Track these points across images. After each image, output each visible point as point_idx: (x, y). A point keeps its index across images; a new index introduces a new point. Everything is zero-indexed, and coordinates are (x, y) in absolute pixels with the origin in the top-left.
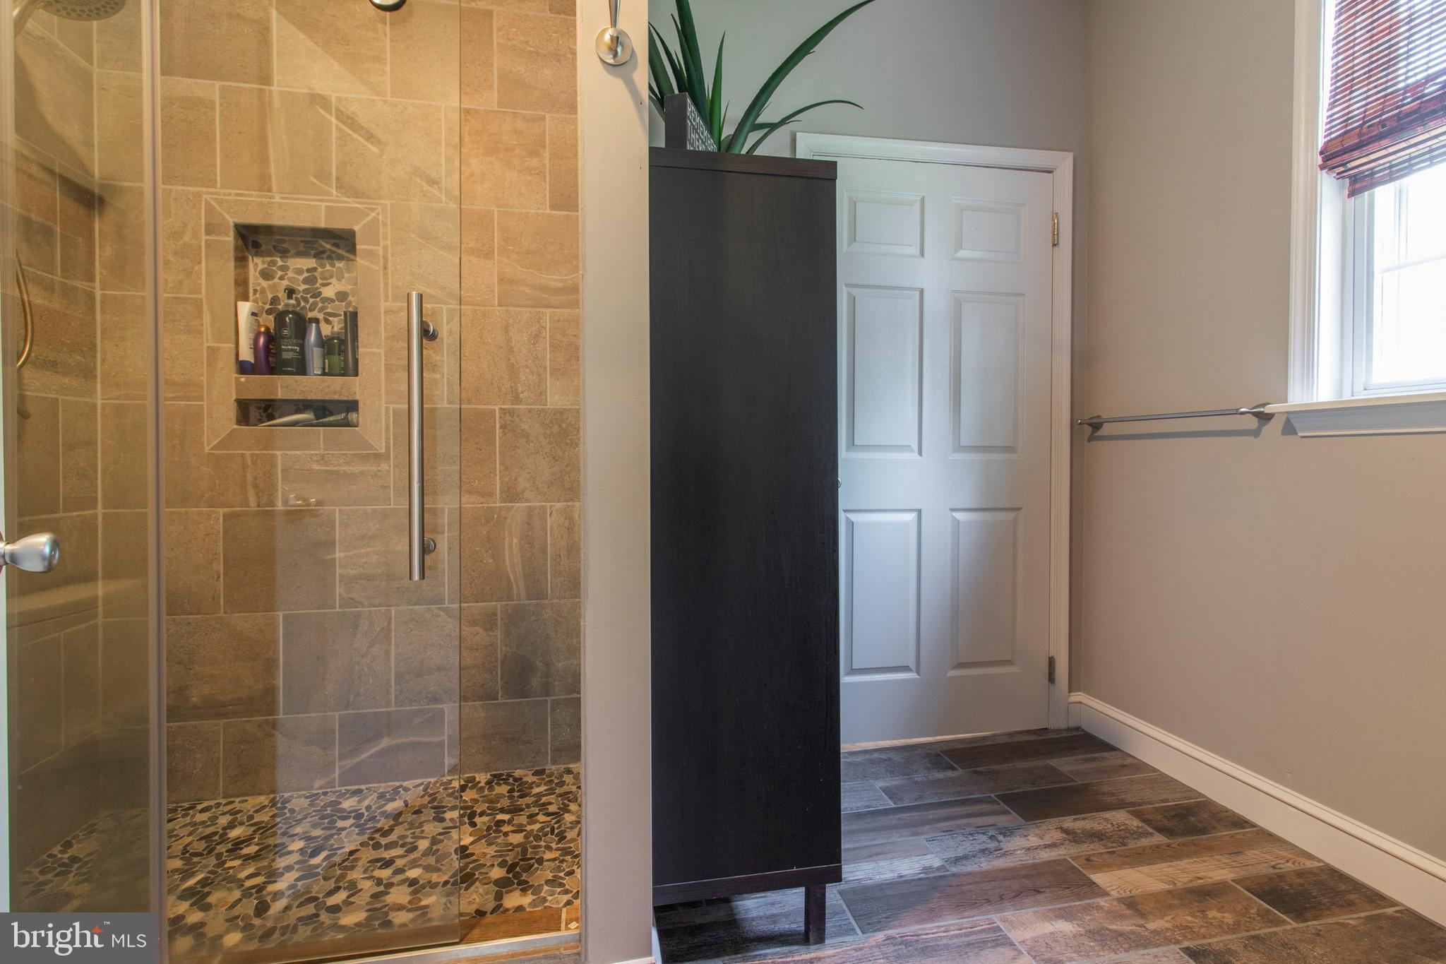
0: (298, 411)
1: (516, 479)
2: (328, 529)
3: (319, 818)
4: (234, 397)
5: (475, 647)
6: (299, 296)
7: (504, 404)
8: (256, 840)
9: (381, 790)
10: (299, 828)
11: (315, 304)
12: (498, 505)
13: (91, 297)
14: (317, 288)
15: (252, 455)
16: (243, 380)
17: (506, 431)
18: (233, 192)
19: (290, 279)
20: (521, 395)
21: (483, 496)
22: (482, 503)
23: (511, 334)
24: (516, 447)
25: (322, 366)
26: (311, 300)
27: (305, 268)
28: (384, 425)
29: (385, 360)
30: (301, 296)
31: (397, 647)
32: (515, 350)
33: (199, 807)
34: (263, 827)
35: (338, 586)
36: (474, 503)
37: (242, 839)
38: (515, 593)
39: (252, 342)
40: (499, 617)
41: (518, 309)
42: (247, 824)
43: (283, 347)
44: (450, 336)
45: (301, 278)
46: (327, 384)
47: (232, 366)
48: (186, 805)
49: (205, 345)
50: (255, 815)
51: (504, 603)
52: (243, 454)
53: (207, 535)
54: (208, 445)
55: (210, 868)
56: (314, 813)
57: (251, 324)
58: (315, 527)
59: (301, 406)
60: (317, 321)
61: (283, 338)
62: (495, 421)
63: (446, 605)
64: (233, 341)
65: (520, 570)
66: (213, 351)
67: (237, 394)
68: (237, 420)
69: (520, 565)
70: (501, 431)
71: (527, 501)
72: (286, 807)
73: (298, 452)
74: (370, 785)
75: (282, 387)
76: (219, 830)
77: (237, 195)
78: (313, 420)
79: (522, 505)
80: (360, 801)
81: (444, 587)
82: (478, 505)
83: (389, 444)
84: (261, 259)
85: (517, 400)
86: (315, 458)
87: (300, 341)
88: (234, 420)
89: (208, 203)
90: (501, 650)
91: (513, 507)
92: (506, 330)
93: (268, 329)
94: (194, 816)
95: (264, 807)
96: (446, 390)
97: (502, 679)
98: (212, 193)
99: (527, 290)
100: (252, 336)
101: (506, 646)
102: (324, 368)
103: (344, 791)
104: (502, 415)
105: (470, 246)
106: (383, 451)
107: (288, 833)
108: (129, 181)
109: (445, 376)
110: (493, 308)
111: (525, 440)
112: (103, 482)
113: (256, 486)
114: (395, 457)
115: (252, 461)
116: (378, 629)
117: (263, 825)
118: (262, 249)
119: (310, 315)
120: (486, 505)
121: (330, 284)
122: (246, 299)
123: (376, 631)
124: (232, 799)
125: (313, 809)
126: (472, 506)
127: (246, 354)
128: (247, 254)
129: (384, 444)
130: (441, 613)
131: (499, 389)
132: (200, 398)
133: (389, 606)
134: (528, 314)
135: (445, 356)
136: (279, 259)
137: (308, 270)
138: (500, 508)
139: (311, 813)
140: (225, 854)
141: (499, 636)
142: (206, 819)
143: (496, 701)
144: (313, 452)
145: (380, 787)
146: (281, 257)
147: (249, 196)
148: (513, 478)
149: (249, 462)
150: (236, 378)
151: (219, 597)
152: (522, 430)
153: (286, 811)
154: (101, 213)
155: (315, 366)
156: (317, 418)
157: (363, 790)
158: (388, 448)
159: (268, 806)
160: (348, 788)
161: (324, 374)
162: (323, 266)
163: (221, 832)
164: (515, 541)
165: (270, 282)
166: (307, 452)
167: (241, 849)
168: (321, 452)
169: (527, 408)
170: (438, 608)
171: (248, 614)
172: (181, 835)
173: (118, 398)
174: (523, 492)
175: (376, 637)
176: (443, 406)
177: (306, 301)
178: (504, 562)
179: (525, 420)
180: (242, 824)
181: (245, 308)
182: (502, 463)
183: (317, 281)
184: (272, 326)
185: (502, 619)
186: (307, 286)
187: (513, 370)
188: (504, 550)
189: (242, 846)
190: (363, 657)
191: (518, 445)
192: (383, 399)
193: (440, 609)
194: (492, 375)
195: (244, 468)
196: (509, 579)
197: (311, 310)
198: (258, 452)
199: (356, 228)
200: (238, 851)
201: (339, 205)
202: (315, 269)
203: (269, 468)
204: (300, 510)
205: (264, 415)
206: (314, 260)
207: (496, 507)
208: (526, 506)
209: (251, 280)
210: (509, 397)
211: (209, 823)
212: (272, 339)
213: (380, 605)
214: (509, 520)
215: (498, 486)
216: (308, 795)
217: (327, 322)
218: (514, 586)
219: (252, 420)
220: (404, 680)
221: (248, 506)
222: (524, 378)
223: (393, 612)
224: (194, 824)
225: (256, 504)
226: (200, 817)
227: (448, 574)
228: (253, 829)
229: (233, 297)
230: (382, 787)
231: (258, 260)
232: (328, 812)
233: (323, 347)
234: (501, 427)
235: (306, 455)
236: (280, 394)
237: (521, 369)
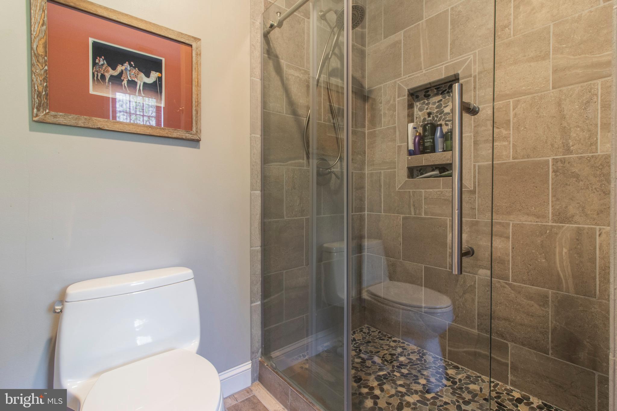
0: (433, 170)
1: (566, 207)
2: (444, 228)
3: (436, 372)
4: (406, 166)
5: (531, 314)
6: (434, 115)
7: (556, 155)
8: (408, 367)
9: (469, 373)
10: (426, 372)
11: (441, 117)
12: (550, 224)
13: (364, 133)
14: (442, 109)
15: (413, 192)
16: (410, 158)
17: (558, 174)
18: (407, 76)
19: (430, 109)
20: (572, 148)
21: (538, 218)
22: (537, 222)
23: (563, 106)
24: (567, 184)
25: (442, 147)
26: (439, 116)
27: (437, 101)
28: (472, 175)
29: (474, 139)
30: (435, 115)
31: (479, 298)
32: (567, 116)
33: (393, 339)
34: (412, 363)
35: (448, 258)
36: (531, 221)
37: (403, 363)
38: (564, 286)
39: (413, 141)
40: (550, 299)
41: (570, 87)
42: (407, 357)
43: (425, 141)
44: (515, 117)
45: (435, 106)
46: (444, 156)
47: (406, 152)
48: (389, 336)
49: (397, 145)
50: (411, 354)
51: (554, 291)
52: (409, 191)
53: (397, 225)
54: (398, 187)
55: (389, 371)
56: (434, 368)
57: (413, 132)
58: (438, 227)
59: (434, 168)
60: (441, 125)
61: (425, 136)
62: (549, 168)
63: (510, 282)
64: (406, 142)
65: (570, 271)
66: (399, 147)
67: (408, 165)
68: (408, 176)
69: (569, 267)
70: (554, 174)
71: (576, 223)
72: (423, 358)
73: (431, 190)
74: (464, 367)
75: (425, 160)
76: (397, 354)
77: (409, 76)
78: (438, 174)
79: (571, 225)
80: (457, 374)
81: (509, 271)
82: (535, 223)
83: (476, 185)
84: (419, 102)
85: (568, 151)
86: (438, 193)
87: (432, 137)
88: (406, 177)
89: (399, 85)
90: (552, 322)
91: (563, 226)
92: (559, 104)
93: (420, 134)
94: (390, 342)
95: (415, 352)
96: (511, 151)
97: (552, 342)
98: (400, 80)
99: (579, 71)
100: (413, 138)
101: (556, 321)
102: (444, 148)
103: (450, 363)
104: (555, 163)
105: (530, 56)
106: (472, 189)
107: (421, 372)
108: (375, 86)
109: (511, 143)
110: (549, 92)
111: (574, 179)
112: (367, 202)
113: (414, 206)
114: (479, 192)
115: (413, 194)
116: (469, 285)
117: (412, 361)
118: (420, 98)
119: (439, 123)
120: (541, 223)
121: (448, 105)
122: (412, 121)
123: (467, 286)
124: (404, 342)
125: (434, 365)
126: (530, 223)
127: (411, 147)
128: (413, 102)
129: (472, 185)
130: (507, 286)
131: (552, 145)
132: (395, 168)
133: (474, 274)
134: (580, 88)
135: (512, 130)
136: (426, 101)
137: (438, 102)
138: (552, 226)
139: (433, 367)
140: (396, 367)
141: (550, 313)
142: (394, 346)
143: (548, 356)
144: (437, 190)
145: (469, 371)
146: (427, 99)
147: (413, 75)
148: (564, 206)
149: (412, 195)
150: (407, 158)
151: (401, 252)
152: (573, 173)
153: (423, 359)
154: (367, 102)
155: (439, 147)
156: (440, 173)
157: (459, 368)
158: (475, 187)
159: (416, 352)
160: (453, 363)
161: (444, 151)
162: (445, 98)
163: (397, 355)
164: (565, 250)
165: (423, 112)
166: (435, 190)
167: (402, 368)
168: (441, 190)
169: (577, 157)
170: (505, 282)
171: (411, 263)
172: (384, 348)
173: (371, 170)
174: (573, 216)
175: (467, 289)
176: (509, 161)
177: (437, 116)
178: (555, 263)
179: (575, 165)
180: (405, 356)
181: (411, 126)
182: (554, 196)
183: (442, 106)
184: (421, 132)
185: (553, 301)
186: (438, 110)
187: (565, 132)
188: (555, 255)
189: (403, 367)
190: (460, 297)
191: (568, 183)
192: (472, 160)
193: (506, 283)
194: (547, 137)
195: (410, 197)
196: (559, 275)
197: (439, 121)
198: (415, 190)
199: (459, 72)
200: (400, 369)
201: (452, 63)
202: (441, 100)
203: (419, 198)
204: (432, 218)
205: (419, 173)
206: (441, 96)
207: (549, 225)
208: (575, 227)
209: (415, 113)
210: (560, 150)
211: (394, 348)
212: (422, 138)
213: (469, 272)
214: (559, 235)
215: (550, 211)
216: (433, 356)
217: (447, 125)
218: (564, 281)
219: (415, 176)
220: (483, 318)
221: (411, 214)
222: (575, 135)
223: (477, 278)
224: (389, 346)
225: (414, 214)
226: (393, 344)
227: (512, 263)
228: (408, 361)
229: (407, 122)
230: (470, 372)
231: (418, 104)
232: (440, 371)
233: (444, 138)
234: (554, 171)
235: (434, 191)
236: (424, 163)
237: (572, 129)
